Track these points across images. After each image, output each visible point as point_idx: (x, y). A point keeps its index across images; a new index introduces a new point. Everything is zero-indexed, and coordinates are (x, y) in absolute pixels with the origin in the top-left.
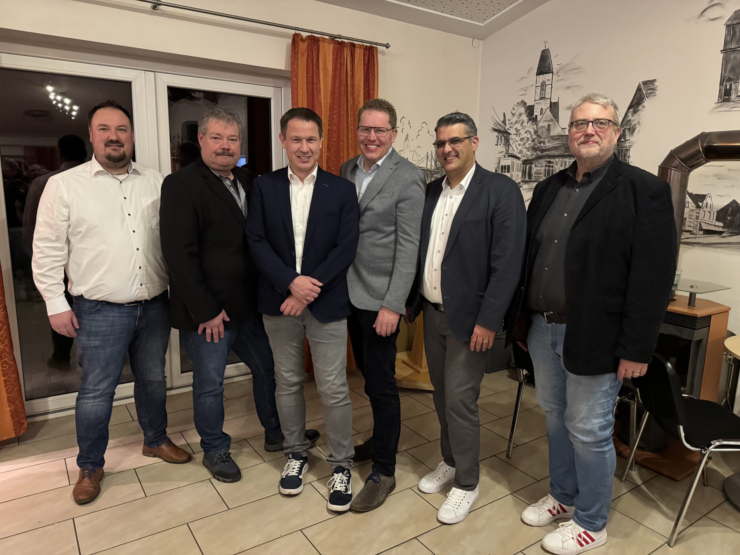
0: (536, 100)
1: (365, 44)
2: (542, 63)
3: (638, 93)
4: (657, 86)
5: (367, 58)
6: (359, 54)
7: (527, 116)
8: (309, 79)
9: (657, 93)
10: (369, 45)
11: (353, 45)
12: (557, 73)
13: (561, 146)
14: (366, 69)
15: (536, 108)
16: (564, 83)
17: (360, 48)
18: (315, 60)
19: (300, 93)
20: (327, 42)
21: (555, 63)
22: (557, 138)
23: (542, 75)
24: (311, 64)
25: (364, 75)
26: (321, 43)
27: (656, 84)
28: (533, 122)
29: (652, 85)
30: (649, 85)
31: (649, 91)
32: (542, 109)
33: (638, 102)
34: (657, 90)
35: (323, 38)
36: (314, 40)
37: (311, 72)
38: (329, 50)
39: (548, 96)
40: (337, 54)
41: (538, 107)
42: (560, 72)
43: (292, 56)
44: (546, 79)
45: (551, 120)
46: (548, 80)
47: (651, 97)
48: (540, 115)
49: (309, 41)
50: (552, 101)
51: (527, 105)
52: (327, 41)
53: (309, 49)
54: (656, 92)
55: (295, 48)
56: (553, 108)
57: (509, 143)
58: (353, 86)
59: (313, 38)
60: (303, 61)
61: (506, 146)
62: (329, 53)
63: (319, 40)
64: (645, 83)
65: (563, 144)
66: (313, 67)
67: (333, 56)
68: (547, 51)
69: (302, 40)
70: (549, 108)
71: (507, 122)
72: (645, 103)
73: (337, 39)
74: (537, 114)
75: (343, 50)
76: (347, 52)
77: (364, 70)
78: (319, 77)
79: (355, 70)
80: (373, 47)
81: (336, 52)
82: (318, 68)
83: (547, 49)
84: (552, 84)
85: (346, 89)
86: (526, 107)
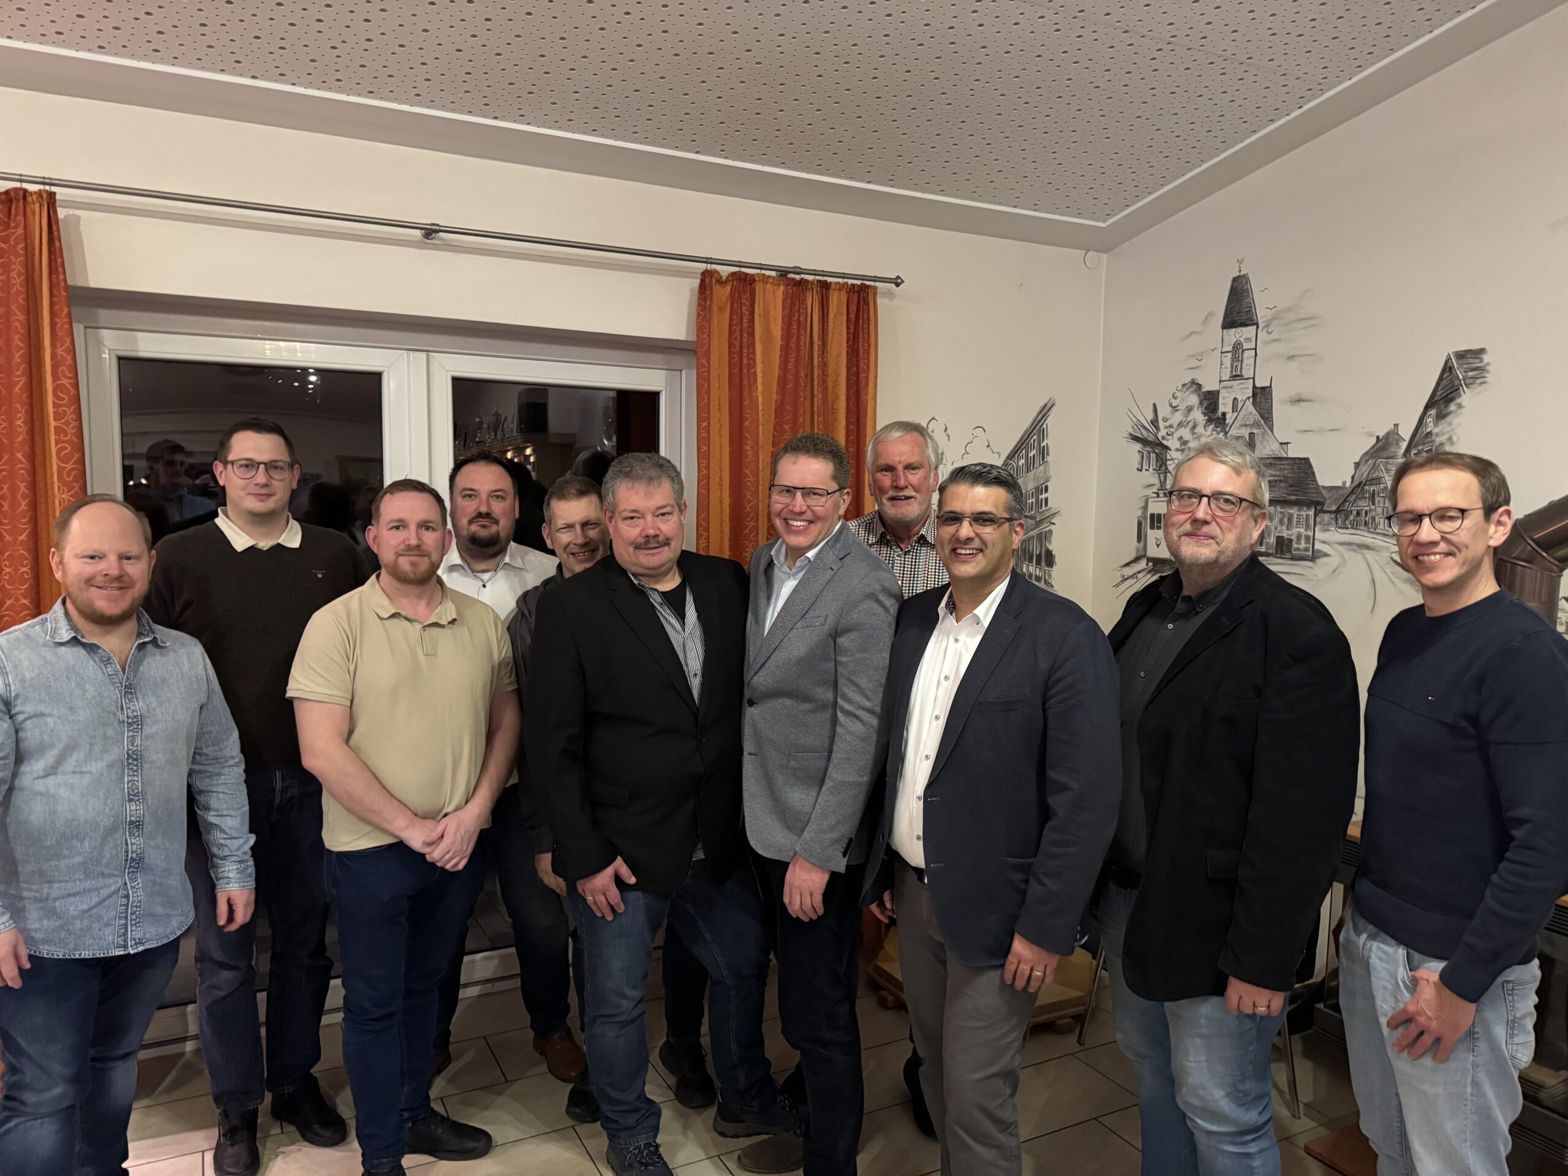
0: (1223, 379)
1: (850, 282)
2: (1233, 305)
3: (1445, 376)
4: (1488, 364)
5: (855, 309)
6: (837, 302)
7: (1205, 414)
8: (734, 358)
9: (1490, 377)
10: (859, 282)
11: (825, 286)
12: (1267, 326)
13: (1281, 481)
14: (852, 330)
15: (1224, 398)
16: (1282, 348)
17: (840, 290)
18: (745, 320)
19: (714, 384)
20: (771, 284)
21: (1262, 305)
22: (1270, 464)
23: (1234, 330)
24: (738, 329)
25: (847, 343)
26: (759, 287)
27: (1486, 358)
28: (1216, 427)
29: (1477, 361)
30: (1471, 360)
31: (1471, 374)
32: (1235, 399)
33: (1447, 395)
34: (1488, 371)
35: (764, 275)
36: (745, 281)
37: (737, 344)
38: (774, 298)
39: (1247, 372)
40: (792, 305)
41: (1227, 395)
42: (1273, 324)
43: (699, 315)
44: (1243, 337)
45: (1256, 424)
46: (1248, 340)
47: (1474, 386)
48: (1233, 412)
49: (735, 283)
50: (1258, 385)
51: (1204, 390)
52: (771, 280)
53: (735, 299)
54: (1485, 375)
55: (705, 300)
56: (1260, 398)
57: (1167, 469)
58: (824, 365)
59: (743, 277)
60: (721, 322)
61: (1159, 474)
62: (775, 304)
63: (755, 280)
64: (1461, 355)
65: (1284, 477)
66: (741, 335)
67: (784, 309)
68: (1244, 280)
69: (720, 282)
70: (1251, 400)
71: (1161, 424)
72: (1462, 398)
73: (791, 276)
74: (1225, 410)
75: (805, 296)
76: (812, 300)
77: (848, 333)
78: (754, 353)
79: (830, 334)
80: (868, 287)
81: (789, 301)
82: (752, 334)
83: (1244, 275)
84: (1256, 349)
85: (809, 373)
86: (1202, 395)
